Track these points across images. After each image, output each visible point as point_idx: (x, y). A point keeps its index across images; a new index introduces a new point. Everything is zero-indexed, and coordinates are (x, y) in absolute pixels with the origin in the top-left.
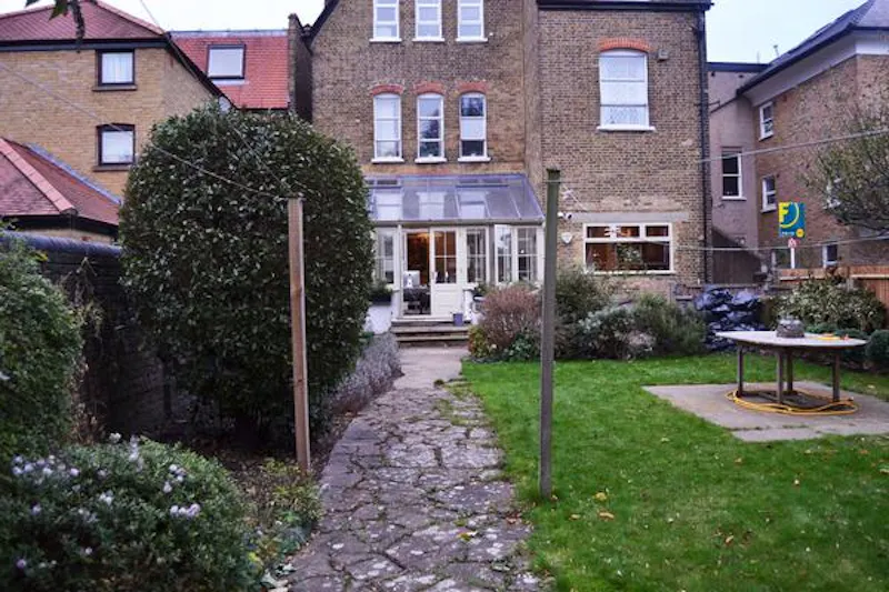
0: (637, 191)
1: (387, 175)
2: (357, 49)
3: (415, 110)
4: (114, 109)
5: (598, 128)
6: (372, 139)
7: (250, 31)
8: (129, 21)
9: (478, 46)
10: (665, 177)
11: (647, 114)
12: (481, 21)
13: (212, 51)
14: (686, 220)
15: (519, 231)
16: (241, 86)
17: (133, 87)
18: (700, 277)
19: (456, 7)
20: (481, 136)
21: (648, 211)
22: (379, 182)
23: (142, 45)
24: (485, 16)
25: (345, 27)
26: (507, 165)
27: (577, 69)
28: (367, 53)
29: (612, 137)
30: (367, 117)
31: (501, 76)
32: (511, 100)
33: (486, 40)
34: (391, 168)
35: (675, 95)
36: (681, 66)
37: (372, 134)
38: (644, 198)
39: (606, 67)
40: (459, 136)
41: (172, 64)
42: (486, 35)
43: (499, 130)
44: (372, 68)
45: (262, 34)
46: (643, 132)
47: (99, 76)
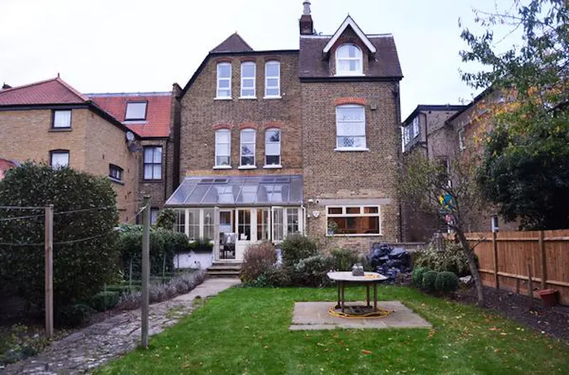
0: (359, 186)
1: (221, 176)
2: (207, 103)
3: (239, 139)
4: (59, 141)
5: (335, 149)
6: (214, 155)
7: (151, 93)
8: (73, 93)
9: (277, 101)
10: (376, 177)
11: (365, 141)
12: (278, 87)
13: (129, 105)
14: (389, 203)
15: (288, 210)
16: (144, 125)
17: (69, 129)
18: (397, 237)
19: (264, 79)
20: (278, 153)
21: (365, 198)
22: (216, 180)
23: (76, 107)
24: (281, 83)
25: (200, 92)
26: (291, 170)
27: (323, 115)
28: (213, 106)
29: (343, 155)
30: (212, 143)
31: (289, 118)
32: (295, 132)
33: (280, 97)
34: (224, 172)
35: (381, 130)
36: (385, 113)
37: (214, 152)
38: (362, 191)
39: (339, 114)
40: (264, 154)
41: (92, 116)
42: (281, 95)
43: (288, 149)
44: (215, 115)
45: (157, 95)
46: (362, 152)
47: (53, 123)
